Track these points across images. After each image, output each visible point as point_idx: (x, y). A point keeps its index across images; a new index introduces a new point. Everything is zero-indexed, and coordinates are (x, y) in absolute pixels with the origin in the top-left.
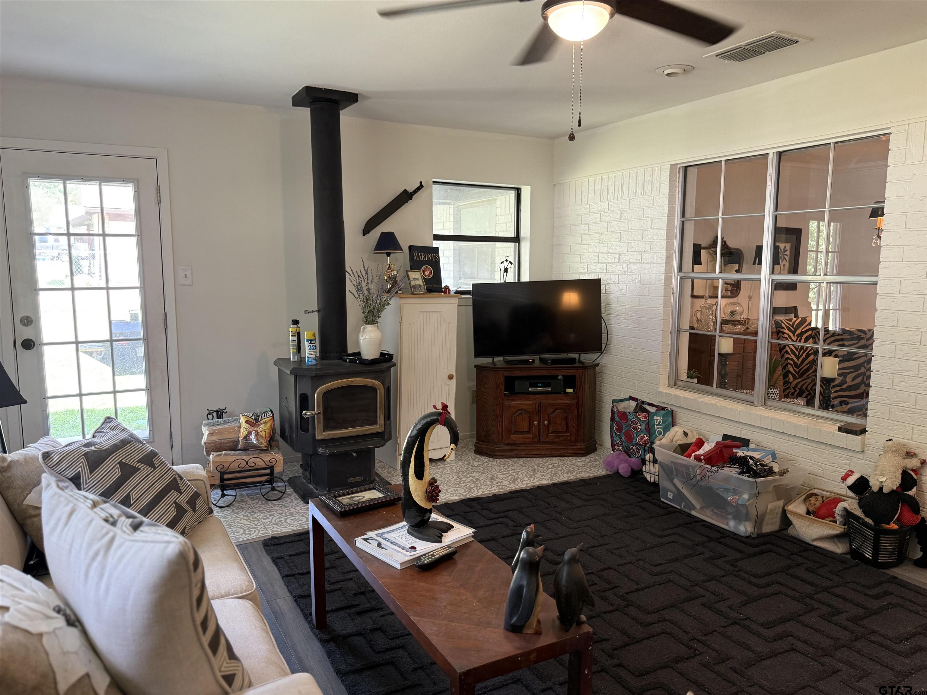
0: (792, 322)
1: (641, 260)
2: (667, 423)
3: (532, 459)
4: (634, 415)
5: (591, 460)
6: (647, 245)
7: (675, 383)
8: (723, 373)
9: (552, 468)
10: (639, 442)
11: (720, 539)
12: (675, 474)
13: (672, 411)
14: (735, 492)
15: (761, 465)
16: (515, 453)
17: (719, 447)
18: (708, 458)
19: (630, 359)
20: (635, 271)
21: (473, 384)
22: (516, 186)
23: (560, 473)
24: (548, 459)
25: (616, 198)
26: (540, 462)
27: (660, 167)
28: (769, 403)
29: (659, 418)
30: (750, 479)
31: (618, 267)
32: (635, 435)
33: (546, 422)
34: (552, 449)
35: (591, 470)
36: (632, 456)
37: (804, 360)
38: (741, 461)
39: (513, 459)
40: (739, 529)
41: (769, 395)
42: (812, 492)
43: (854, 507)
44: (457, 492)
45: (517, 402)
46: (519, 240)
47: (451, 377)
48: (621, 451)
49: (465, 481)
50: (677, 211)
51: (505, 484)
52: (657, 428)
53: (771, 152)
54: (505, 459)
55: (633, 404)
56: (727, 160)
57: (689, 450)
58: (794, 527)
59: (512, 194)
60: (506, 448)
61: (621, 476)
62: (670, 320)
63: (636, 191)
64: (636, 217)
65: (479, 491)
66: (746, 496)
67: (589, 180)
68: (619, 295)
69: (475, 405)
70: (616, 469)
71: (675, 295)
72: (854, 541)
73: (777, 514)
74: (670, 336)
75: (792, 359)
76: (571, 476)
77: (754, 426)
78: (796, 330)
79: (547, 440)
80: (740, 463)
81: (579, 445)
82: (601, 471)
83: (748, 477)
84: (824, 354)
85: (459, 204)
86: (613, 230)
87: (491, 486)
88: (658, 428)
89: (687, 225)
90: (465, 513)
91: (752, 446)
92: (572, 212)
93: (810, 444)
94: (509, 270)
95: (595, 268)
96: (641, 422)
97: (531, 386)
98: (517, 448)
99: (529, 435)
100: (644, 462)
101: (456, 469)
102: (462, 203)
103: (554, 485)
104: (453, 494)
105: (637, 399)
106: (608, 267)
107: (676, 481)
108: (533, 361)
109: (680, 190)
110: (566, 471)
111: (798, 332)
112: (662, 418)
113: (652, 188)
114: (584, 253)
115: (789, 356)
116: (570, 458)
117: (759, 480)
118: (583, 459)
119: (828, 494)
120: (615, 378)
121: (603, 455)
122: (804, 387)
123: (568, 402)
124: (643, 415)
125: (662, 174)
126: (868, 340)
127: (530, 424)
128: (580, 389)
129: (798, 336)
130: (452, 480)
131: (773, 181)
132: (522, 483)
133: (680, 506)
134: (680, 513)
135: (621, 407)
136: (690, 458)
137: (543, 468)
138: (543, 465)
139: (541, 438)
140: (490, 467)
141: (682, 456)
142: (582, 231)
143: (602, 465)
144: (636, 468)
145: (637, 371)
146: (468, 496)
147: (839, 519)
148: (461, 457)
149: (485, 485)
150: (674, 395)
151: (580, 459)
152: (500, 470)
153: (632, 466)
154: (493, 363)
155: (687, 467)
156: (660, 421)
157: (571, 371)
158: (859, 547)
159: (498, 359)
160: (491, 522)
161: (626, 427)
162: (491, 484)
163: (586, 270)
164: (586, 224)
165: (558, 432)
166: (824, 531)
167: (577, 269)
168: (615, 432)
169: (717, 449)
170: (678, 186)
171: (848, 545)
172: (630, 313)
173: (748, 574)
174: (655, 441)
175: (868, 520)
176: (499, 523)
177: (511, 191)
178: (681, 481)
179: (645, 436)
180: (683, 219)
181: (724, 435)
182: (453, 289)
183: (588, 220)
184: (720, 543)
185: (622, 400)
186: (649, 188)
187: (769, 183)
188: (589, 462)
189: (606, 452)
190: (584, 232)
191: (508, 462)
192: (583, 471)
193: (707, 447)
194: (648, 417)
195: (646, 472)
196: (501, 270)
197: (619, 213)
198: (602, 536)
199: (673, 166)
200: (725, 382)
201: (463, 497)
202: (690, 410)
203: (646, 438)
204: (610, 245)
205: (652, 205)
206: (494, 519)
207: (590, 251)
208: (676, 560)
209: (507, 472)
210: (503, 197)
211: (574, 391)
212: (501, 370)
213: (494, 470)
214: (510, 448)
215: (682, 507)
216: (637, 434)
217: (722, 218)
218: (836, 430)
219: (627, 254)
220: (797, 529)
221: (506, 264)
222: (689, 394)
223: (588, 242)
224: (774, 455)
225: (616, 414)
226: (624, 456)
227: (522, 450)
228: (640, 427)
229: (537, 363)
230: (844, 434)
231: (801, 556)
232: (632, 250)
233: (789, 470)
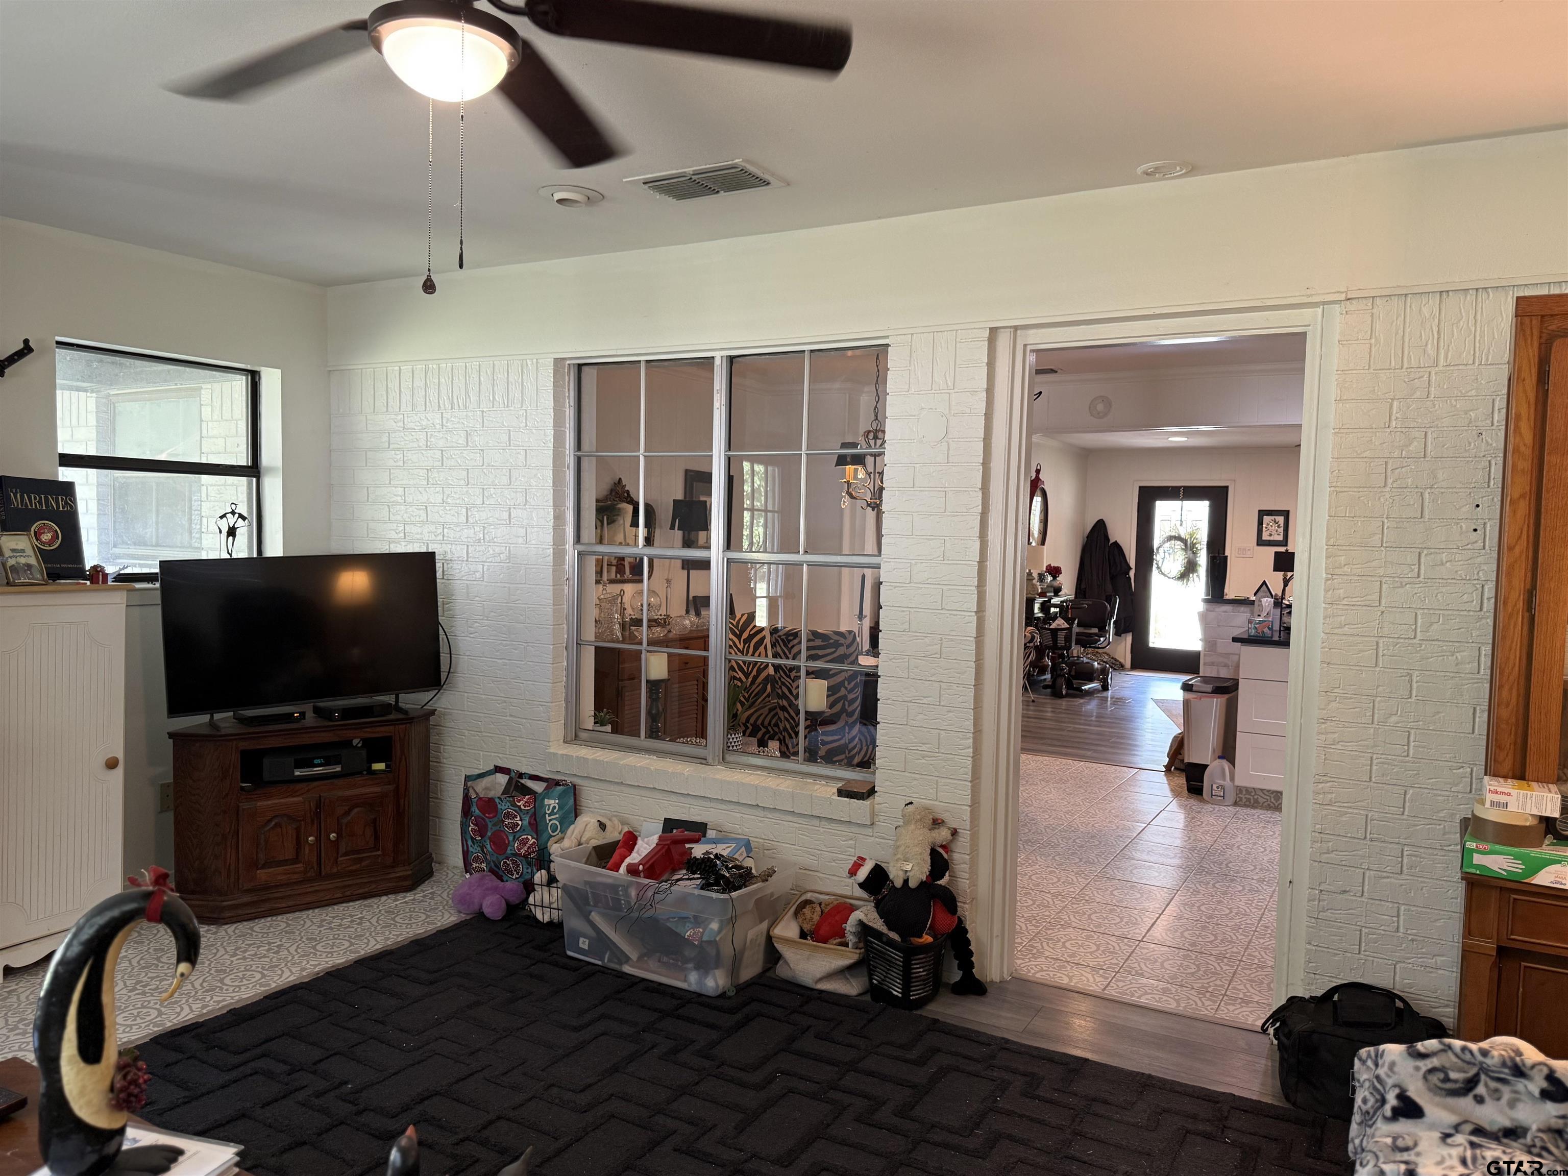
0: (736, 620)
1: (510, 521)
2: (567, 808)
3: (303, 913)
4: (509, 802)
5: (424, 896)
6: (518, 494)
7: (575, 736)
8: (654, 712)
9: (349, 927)
10: (519, 850)
11: (677, 1010)
12: (592, 903)
13: (575, 786)
14: (698, 921)
15: (736, 867)
16: (267, 906)
17: (666, 845)
18: (648, 868)
19: (494, 698)
20: (499, 540)
21: (165, 770)
22: (249, 367)
23: (368, 934)
24: (339, 909)
25: (456, 407)
26: (323, 917)
27: (535, 361)
28: (729, 758)
29: (552, 802)
30: (722, 896)
31: (466, 530)
32: (511, 838)
33: (333, 836)
34: (345, 886)
35: (428, 916)
36: (505, 878)
37: (755, 678)
38: (706, 866)
39: (263, 920)
40: (705, 984)
41: (729, 744)
42: (803, 898)
43: (873, 917)
44: (139, 1021)
45: (270, 802)
46: (259, 472)
47: (112, 764)
48: (484, 871)
49: (157, 988)
50: (568, 439)
51: (254, 980)
52: (550, 820)
53: (718, 355)
54: (245, 923)
55: (502, 779)
56: (648, 362)
57: (616, 857)
58: (786, 962)
59: (240, 384)
60: (246, 899)
61: (488, 919)
62: (565, 625)
63: (494, 398)
64: (497, 444)
65: (194, 1007)
66: (714, 926)
67: (400, 369)
68: (471, 582)
69: (170, 815)
70: (476, 907)
71: (571, 582)
72: (874, 971)
73: (759, 945)
74: (565, 653)
75: (740, 680)
76: (391, 936)
77: (710, 798)
78: (742, 632)
79: (335, 870)
80: (704, 869)
81: (401, 872)
82: (447, 915)
83: (718, 891)
84: (808, 673)
85: (109, 391)
86: (453, 464)
87: (221, 989)
88: (552, 820)
89: (585, 463)
90: (168, 1065)
91: (711, 834)
92: (369, 426)
93: (795, 819)
94: (238, 532)
95: (419, 530)
96: (521, 814)
97: (299, 765)
98: (272, 896)
99: (297, 866)
100: (529, 887)
101: (130, 963)
102: (118, 389)
103: (360, 963)
104: (131, 1026)
105: (510, 769)
106: (446, 530)
107: (595, 917)
108: (303, 714)
109: (572, 404)
110: (379, 928)
111: (745, 635)
112: (557, 801)
113: (522, 396)
114: (397, 503)
115: (735, 674)
116: (384, 898)
117: (734, 894)
118: (409, 896)
119: (827, 897)
120: (466, 734)
121: (446, 882)
122: (759, 722)
123: (377, 789)
124: (525, 800)
125: (539, 374)
126: (848, 646)
127: (299, 843)
128: (400, 762)
129: (745, 641)
130: (124, 991)
131: (723, 402)
132: (291, 971)
133: (602, 960)
134: (603, 973)
135: (481, 787)
136: (617, 871)
137: (331, 928)
138: (330, 923)
139: (322, 867)
140: (212, 945)
141: (604, 867)
142: (391, 463)
143: (447, 902)
144: (515, 900)
145: (508, 718)
146: (169, 1024)
147: (851, 939)
148: (140, 934)
149: (207, 991)
150: (577, 757)
151: (404, 897)
152: (237, 949)
153: (506, 898)
154: (212, 724)
155: (614, 888)
156: (554, 807)
157: (382, 729)
158: (883, 980)
159: (224, 717)
160: (234, 1074)
161: (494, 825)
162: (219, 984)
163: (402, 535)
164: (398, 449)
165: (358, 852)
166: (831, 963)
167: (384, 533)
168: (472, 838)
169: (663, 848)
170: (569, 397)
171: (866, 979)
172: (493, 614)
173: (734, 1067)
174: (549, 844)
175: (894, 936)
176: (251, 1075)
177: (238, 377)
178: (603, 915)
179: (530, 837)
180: (579, 453)
181: (667, 821)
182: (110, 570)
183: (403, 443)
184: (679, 1017)
185: (481, 776)
186: (518, 395)
187: (716, 405)
188: (422, 901)
189: (450, 875)
190: (395, 464)
191: (252, 929)
192: (414, 921)
193: (644, 848)
194: (535, 802)
195: (535, 905)
196: (221, 532)
197: (463, 434)
198: (473, 1053)
199: (558, 362)
200: (658, 728)
201: (156, 1029)
202: (605, 780)
203: (532, 841)
204: (447, 491)
205: (524, 425)
206: (239, 1066)
207: (409, 499)
208: (615, 1069)
209: (253, 953)
210: (217, 386)
211: (387, 766)
212: (235, 739)
213: (222, 951)
214: (255, 899)
215: (606, 961)
216: (514, 836)
217: (645, 456)
218: (834, 794)
219: (483, 509)
220: (791, 966)
221: (231, 520)
222: (601, 753)
223: (404, 482)
224: (748, 846)
225: (474, 804)
226: (494, 881)
227: (282, 898)
228: (520, 823)
229: (310, 719)
230: (846, 799)
231: (804, 1013)
232: (492, 501)
233: (776, 869)
